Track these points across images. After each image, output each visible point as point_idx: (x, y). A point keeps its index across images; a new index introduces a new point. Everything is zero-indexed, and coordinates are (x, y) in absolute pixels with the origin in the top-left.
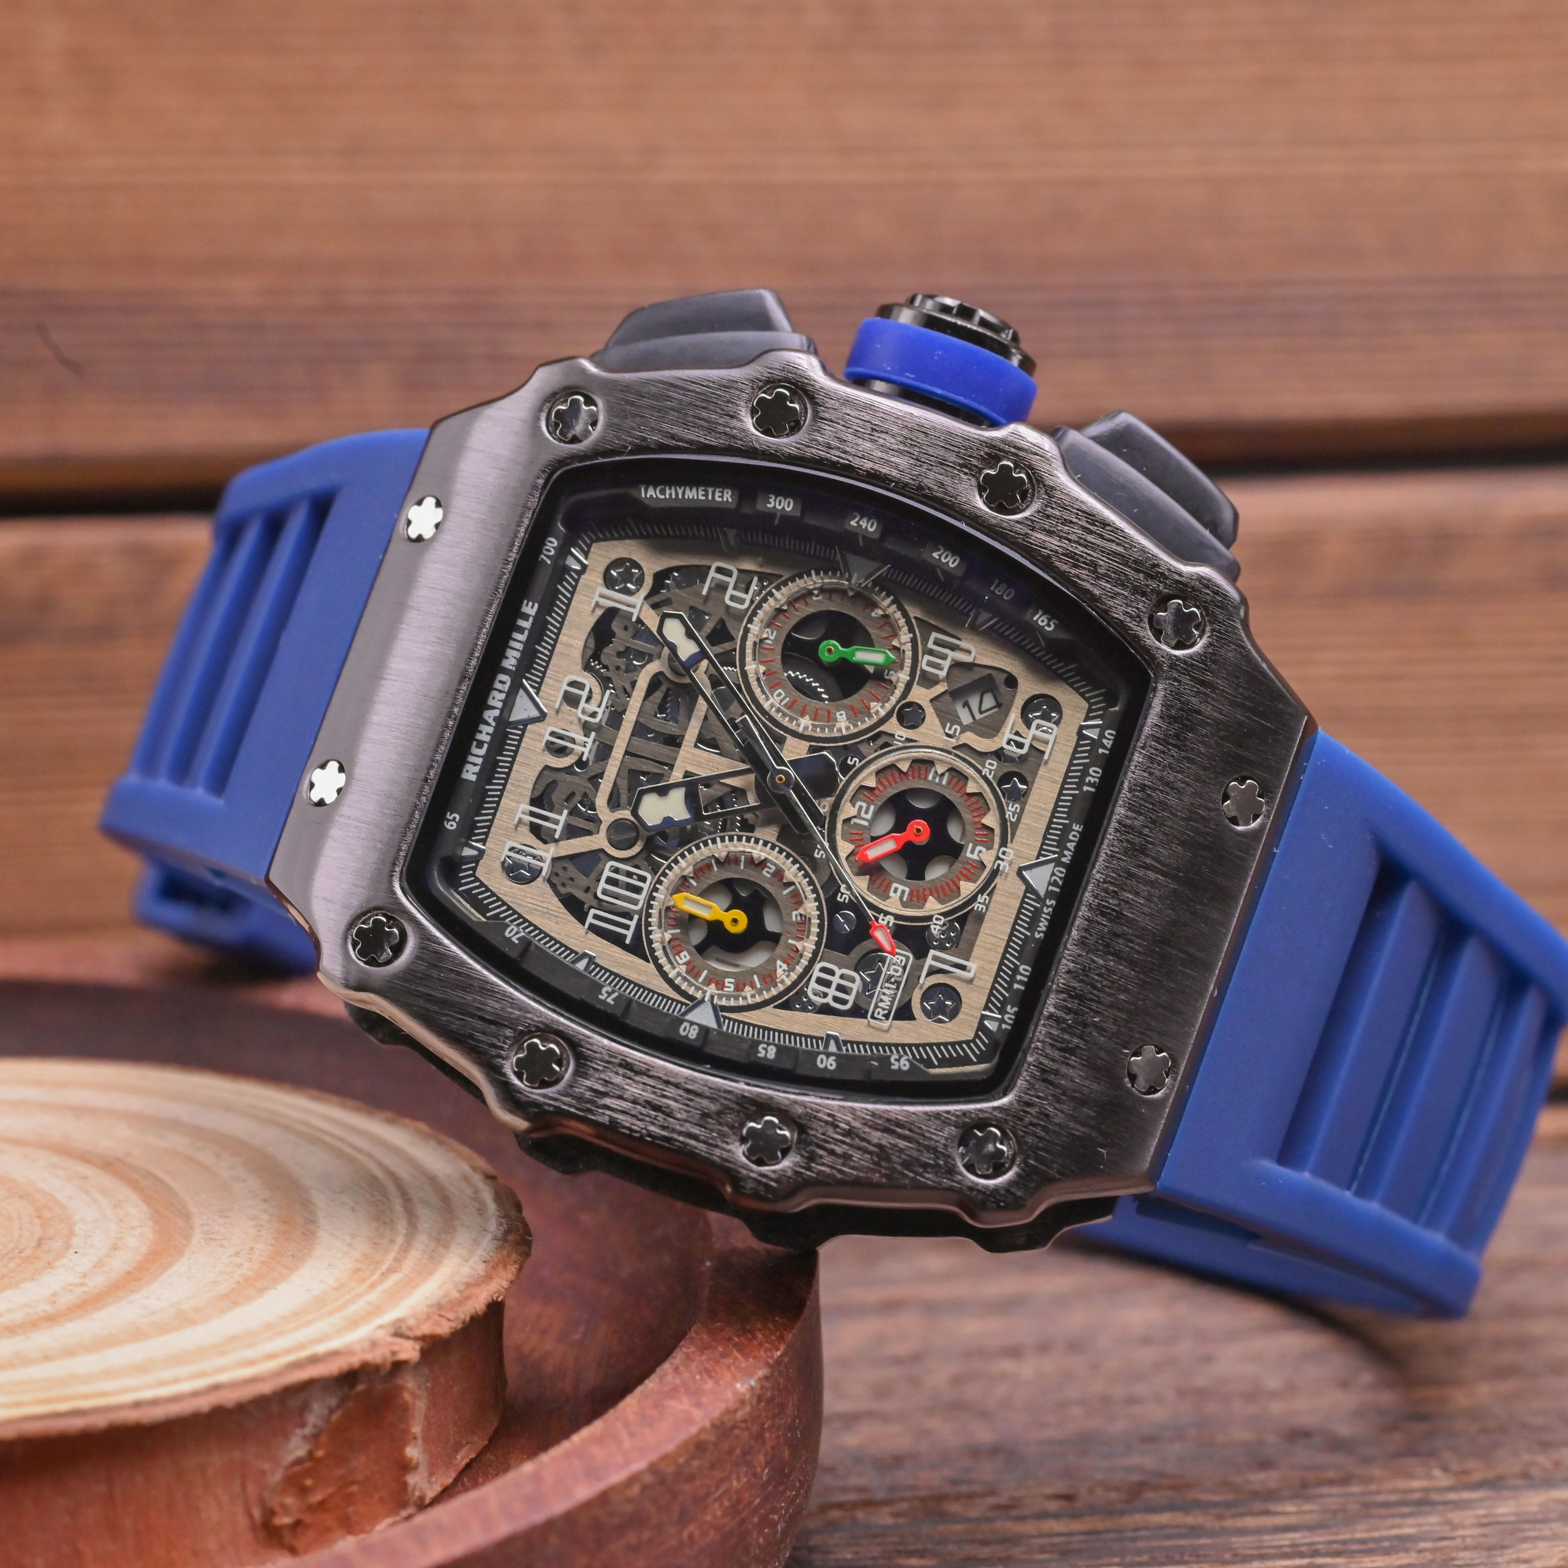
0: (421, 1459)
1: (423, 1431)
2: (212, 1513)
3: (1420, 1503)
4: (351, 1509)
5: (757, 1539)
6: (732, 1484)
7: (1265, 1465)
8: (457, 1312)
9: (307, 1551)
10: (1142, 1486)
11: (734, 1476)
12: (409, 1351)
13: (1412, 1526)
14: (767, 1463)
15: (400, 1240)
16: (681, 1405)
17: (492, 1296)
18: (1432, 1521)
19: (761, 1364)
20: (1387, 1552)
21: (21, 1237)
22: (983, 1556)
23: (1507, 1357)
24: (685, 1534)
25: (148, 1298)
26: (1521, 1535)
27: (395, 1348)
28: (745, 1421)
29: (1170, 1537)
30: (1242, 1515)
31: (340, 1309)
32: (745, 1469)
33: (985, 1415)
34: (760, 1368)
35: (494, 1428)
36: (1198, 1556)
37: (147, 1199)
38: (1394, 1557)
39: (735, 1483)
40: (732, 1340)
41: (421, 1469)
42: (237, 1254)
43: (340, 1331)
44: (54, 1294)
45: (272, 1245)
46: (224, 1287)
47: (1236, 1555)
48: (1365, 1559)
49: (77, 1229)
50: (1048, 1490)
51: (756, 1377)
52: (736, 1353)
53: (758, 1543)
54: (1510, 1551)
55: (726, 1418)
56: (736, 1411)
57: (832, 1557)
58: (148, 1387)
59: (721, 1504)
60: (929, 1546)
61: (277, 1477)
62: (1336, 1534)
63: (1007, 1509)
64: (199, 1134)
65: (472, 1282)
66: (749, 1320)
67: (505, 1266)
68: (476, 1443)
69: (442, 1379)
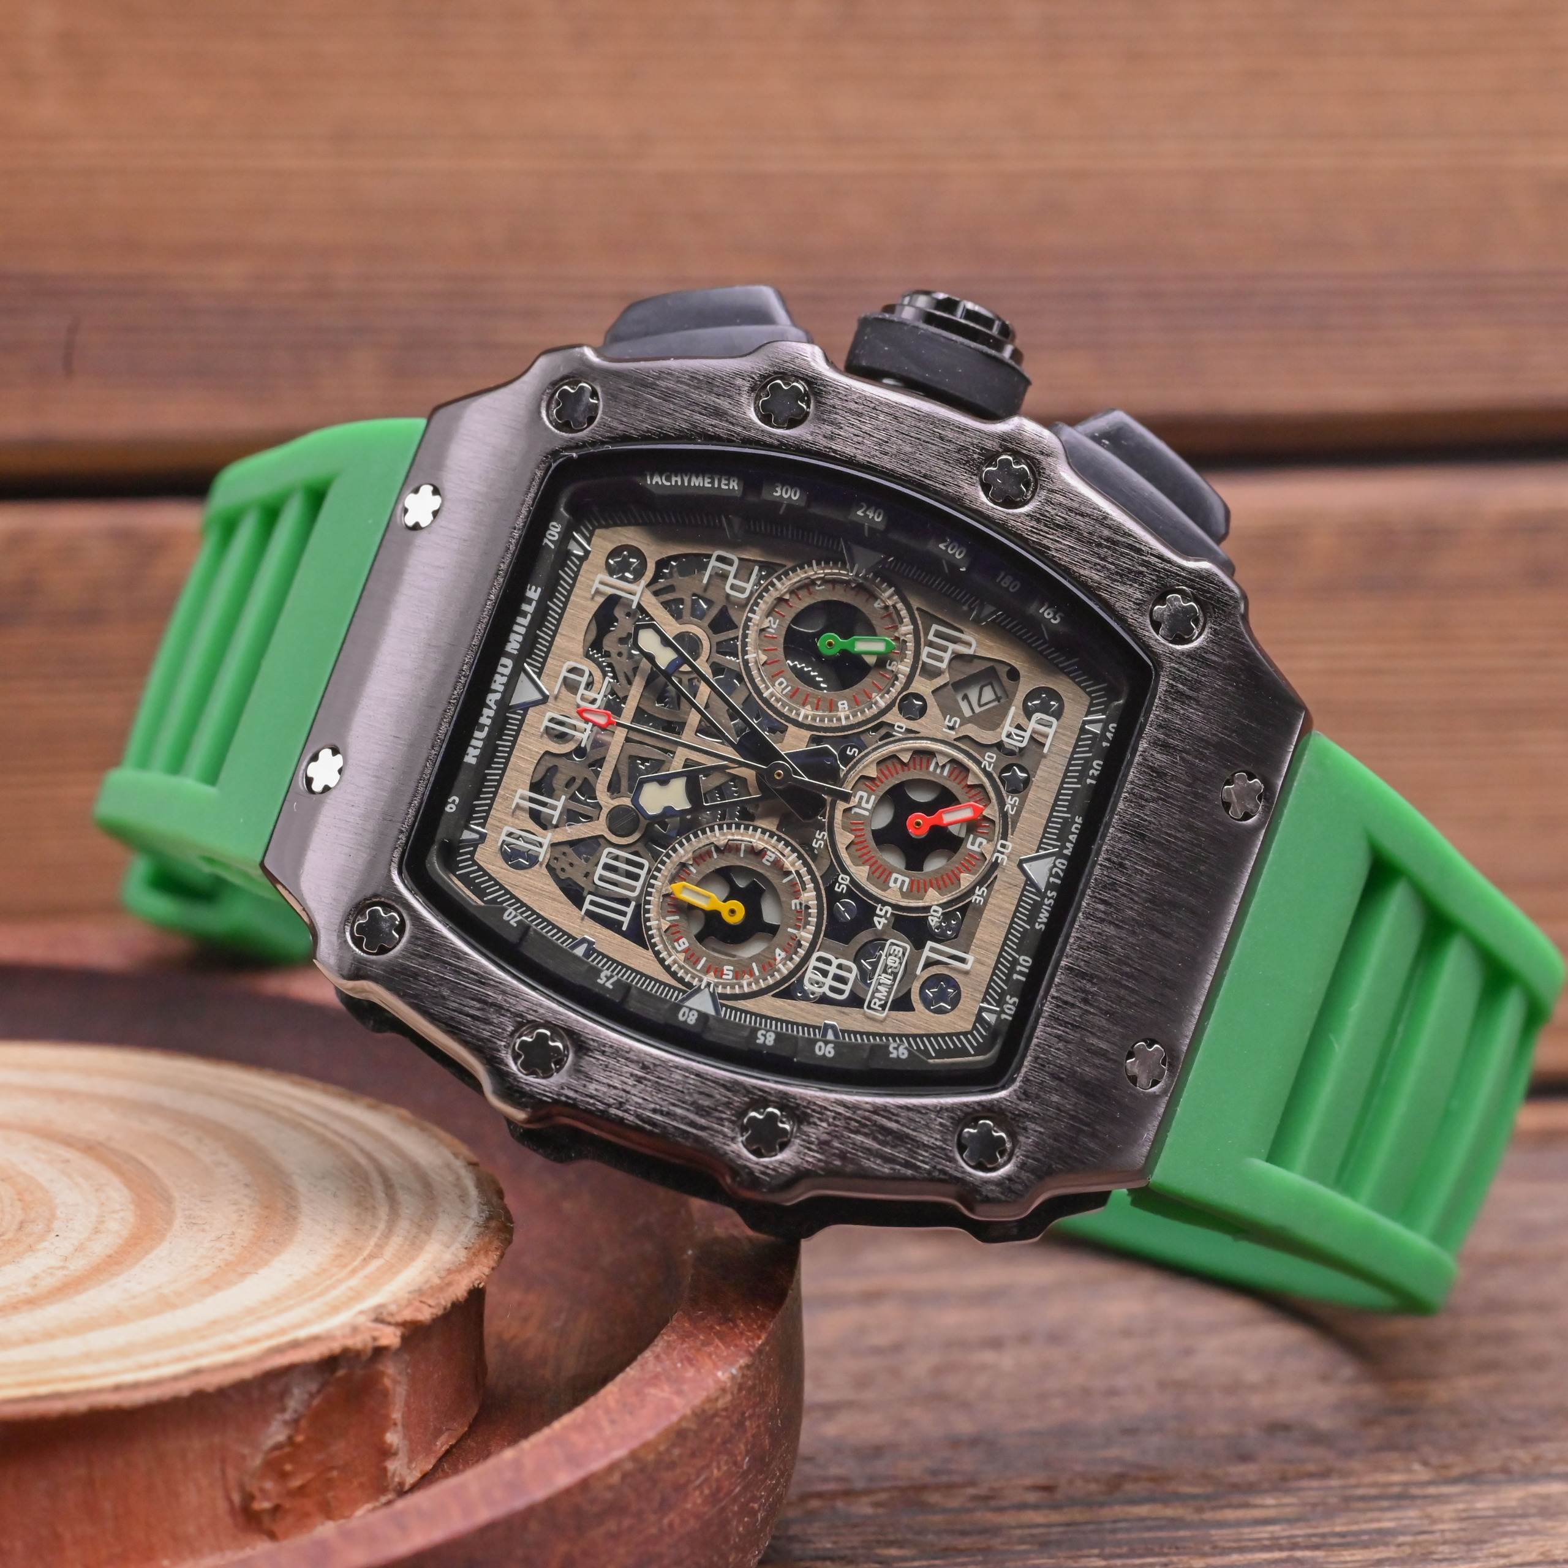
0: (400, 1446)
1: (403, 1418)
2: (191, 1497)
3: (1400, 1497)
4: (330, 1494)
5: (737, 1527)
6: (712, 1473)
7: (1244, 1458)
8: (438, 1298)
9: (287, 1535)
10: (1122, 1477)
11: (715, 1464)
12: (390, 1337)
13: (1391, 1520)
14: (747, 1453)
15: (382, 1226)
16: (662, 1393)
17: (473, 1282)
18: (1411, 1515)
19: (741, 1353)
20: (1366, 1546)
22: (962, 1547)
23: (1487, 1352)
24: (666, 1521)
25: (129, 1281)
26: (1500, 1530)
27: (376, 1334)
28: (726, 1409)
29: (1150, 1529)
30: (1222, 1507)
31: (322, 1293)
32: (726, 1457)
33: (965, 1406)
34: (741, 1357)
35: (474, 1415)
36: (1177, 1548)
37: (128, 1182)
38: (1374, 1550)
39: (715, 1471)
40: (714, 1328)
41: (401, 1455)
42: (219, 1239)
43: (321, 1317)
44: (35, 1277)
45: (254, 1230)
46: (205, 1272)
47: (1215, 1547)
48: (1345, 1553)
49: (58, 1212)
50: (1028, 1482)
51: (737, 1366)
52: (717, 1341)
53: (737, 1531)
54: (1489, 1545)
55: (707, 1407)
56: (717, 1399)
57: (812, 1546)
58: (128, 1370)
59: (702, 1492)
60: (910, 1536)
61: (258, 1461)
62: (1316, 1527)
63: (987, 1499)
64: (181, 1118)
65: (453, 1268)
66: (730, 1308)
67: (486, 1253)
68: (456, 1430)
69: (422, 1365)
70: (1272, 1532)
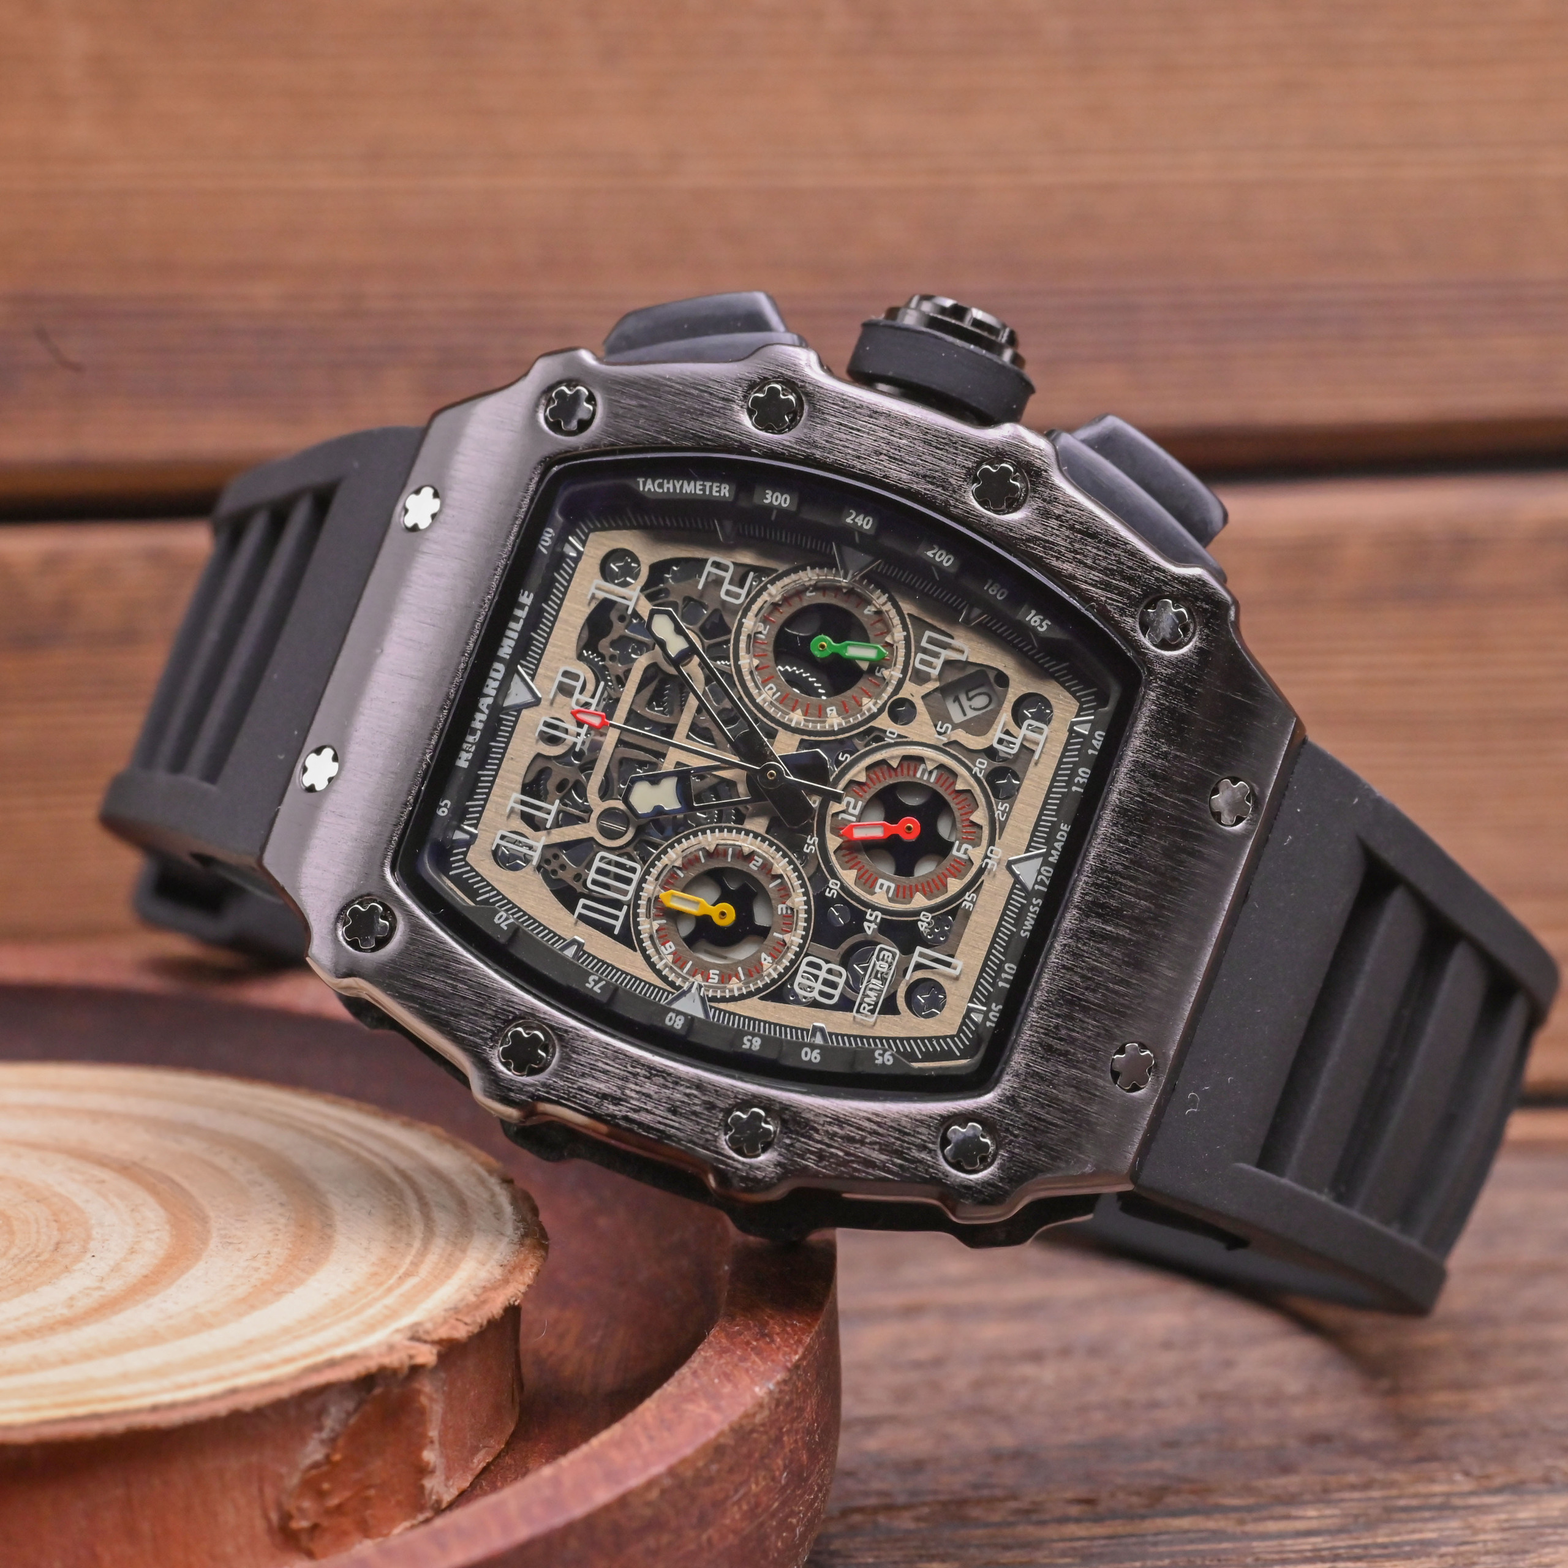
0: (438, 1463)
1: (440, 1436)
2: (229, 1517)
3: (1442, 1508)
4: (369, 1512)
5: (776, 1542)
6: (750, 1488)
7: (1286, 1469)
8: (474, 1316)
9: (324, 1556)
10: (1164, 1490)
11: (753, 1479)
12: (427, 1355)
13: (1433, 1531)
14: (785, 1467)
15: (417, 1244)
16: (699, 1409)
17: (509, 1300)
18: (1453, 1526)
19: (779, 1368)
20: (1408, 1557)
21: (38, 1240)
24: (704, 1537)
25: (165, 1301)
26: (1543, 1540)
27: (412, 1352)
28: (763, 1425)
29: (1191, 1542)
30: (1263, 1519)
31: (357, 1312)
32: (763, 1473)
33: (1005, 1419)
34: (778, 1372)
35: (511, 1431)
36: (1219, 1560)
38: (1416, 1561)
39: (753, 1487)
40: (751, 1344)
41: (438, 1473)
42: (254, 1258)
43: (357, 1335)
44: (72, 1298)
45: (290, 1249)
46: (241, 1291)
47: (1256, 1559)
49: (94, 1233)
50: (1069, 1495)
51: (774, 1381)
52: (754, 1357)
53: (776, 1546)
54: (1532, 1555)
55: (744, 1422)
56: (754, 1415)
57: (854, 1561)
59: (740, 1508)
60: (951, 1550)
61: (294, 1480)
62: (1357, 1539)
63: (1027, 1514)
64: (216, 1138)
65: (488, 1285)
66: (767, 1323)
67: (522, 1270)
68: (493, 1447)
69: (459, 1384)
70: (1314, 1544)
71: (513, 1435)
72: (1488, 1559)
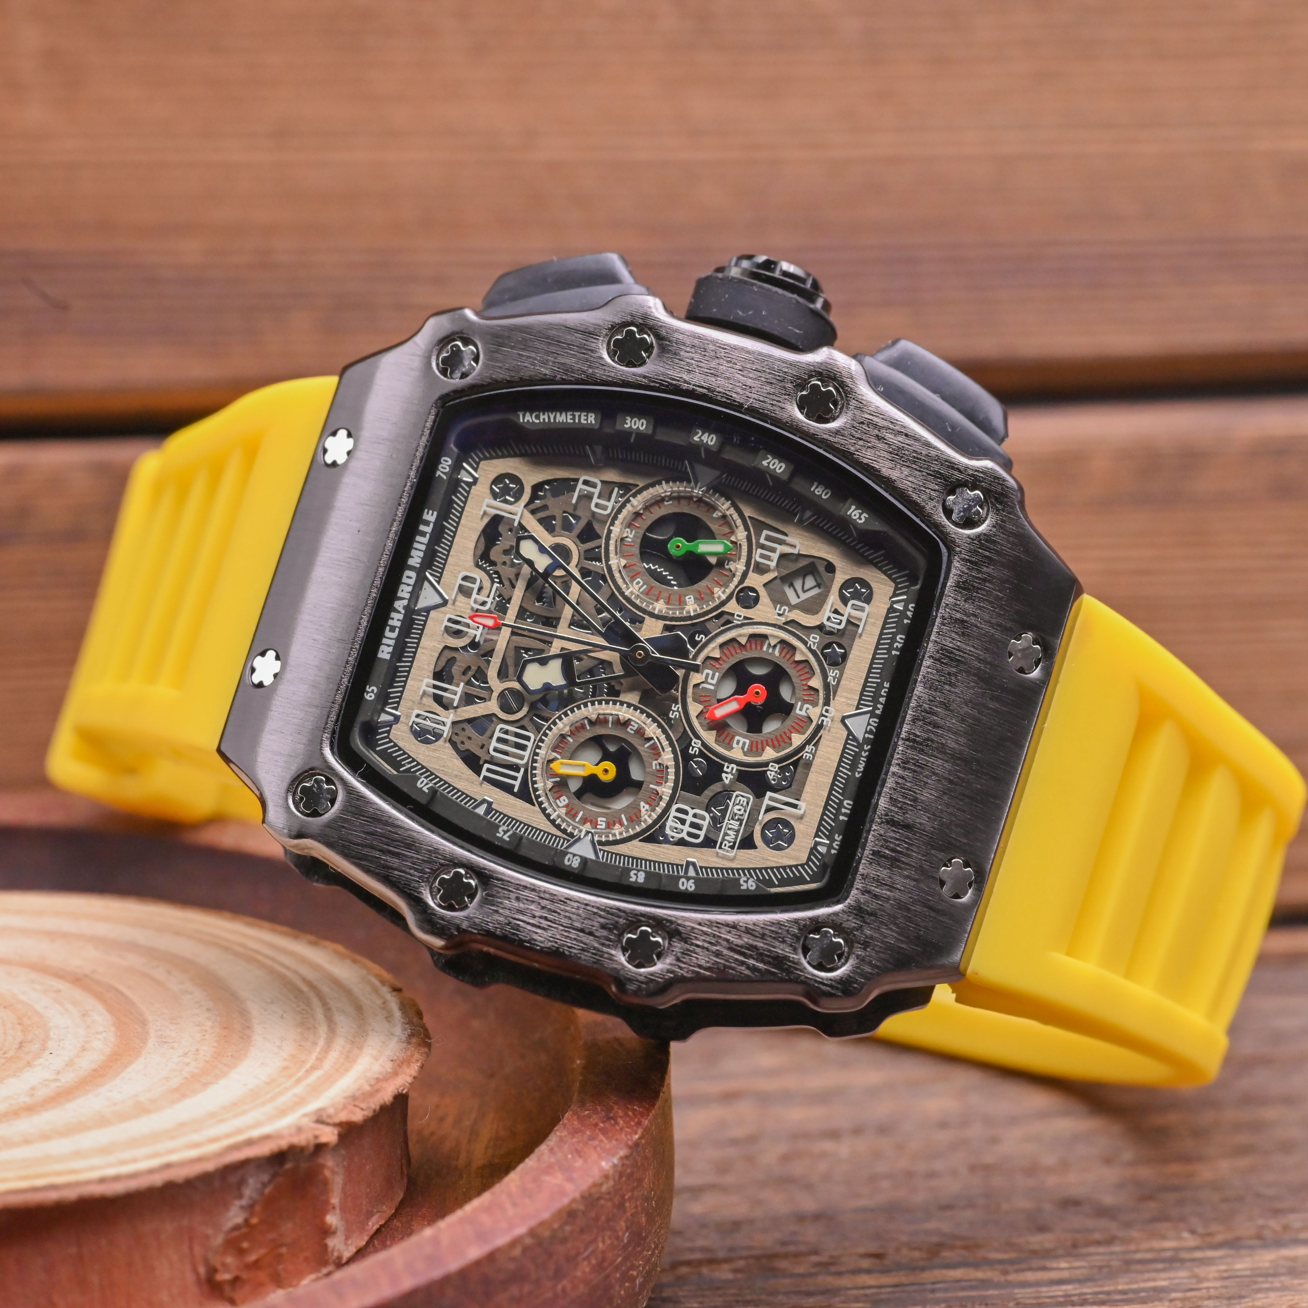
0: (339, 1225)
1: (340, 1202)
2: (164, 1270)
3: (1172, 1260)
4: (281, 1267)
5: (619, 1291)
6: (598, 1245)
7: (1042, 1229)
8: (368, 1102)
9: (243, 1301)
10: (940, 1246)
11: (600, 1239)
12: (329, 1135)
13: (1165, 1279)
14: (627, 1228)
15: (321, 1043)
16: (556, 1179)
17: (398, 1089)
18: (1181, 1275)
19: (622, 1146)
20: (1144, 1301)
21: (5, 1040)
23: (1243, 1138)
24: (559, 1287)
25: (111, 1091)
26: (1255, 1287)
27: (317, 1133)
28: (609, 1193)
29: (963, 1289)
30: (1023, 1270)
31: (271, 1100)
32: (608, 1234)
33: (808, 1187)
34: (621, 1149)
35: (400, 1199)
37: (110, 1008)
39: (601, 1245)
40: (598, 1125)
41: (339, 1234)
42: (185, 1054)
43: (271, 1119)
44: (33, 1089)
45: (215, 1047)
46: (175, 1082)
49: (52, 1034)
50: (862, 1250)
51: (618, 1156)
52: (601, 1137)
53: (620, 1294)
54: (1247, 1300)
55: (593, 1190)
56: (601, 1185)
58: (111, 1165)
59: (589, 1263)
60: (763, 1297)
61: (219, 1240)
62: (1102, 1286)
63: (827, 1266)
64: (153, 954)
65: (381, 1077)
66: (612, 1108)
67: (409, 1065)
68: (385, 1212)
69: (356, 1159)
70: (1065, 1291)
71: (401, 1202)
72: (1210, 1303)
